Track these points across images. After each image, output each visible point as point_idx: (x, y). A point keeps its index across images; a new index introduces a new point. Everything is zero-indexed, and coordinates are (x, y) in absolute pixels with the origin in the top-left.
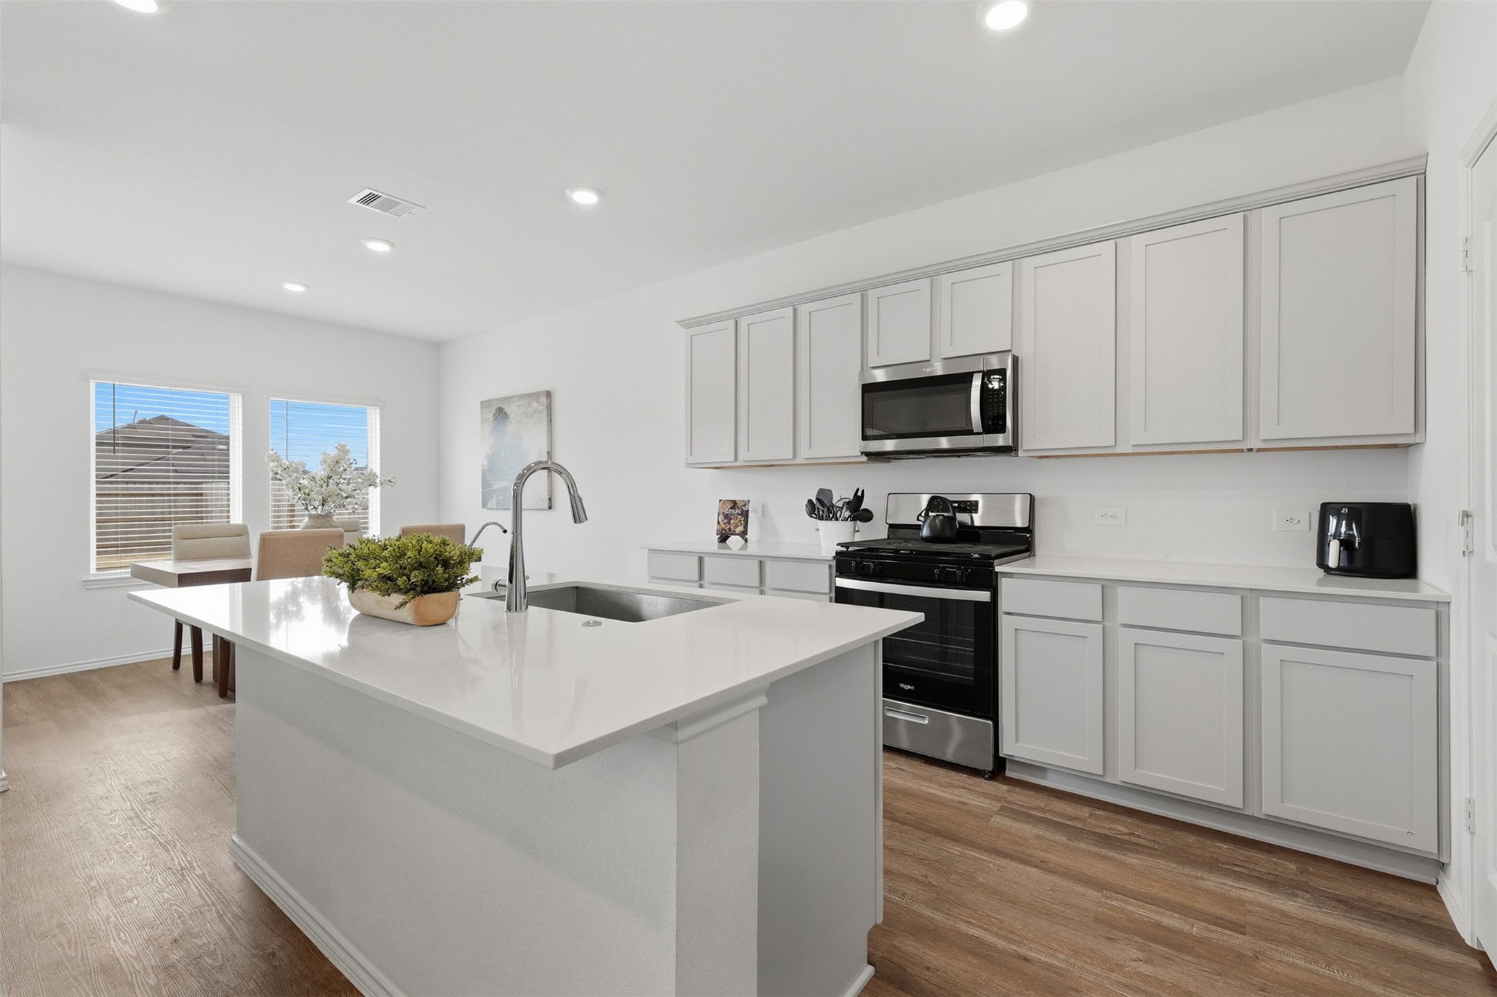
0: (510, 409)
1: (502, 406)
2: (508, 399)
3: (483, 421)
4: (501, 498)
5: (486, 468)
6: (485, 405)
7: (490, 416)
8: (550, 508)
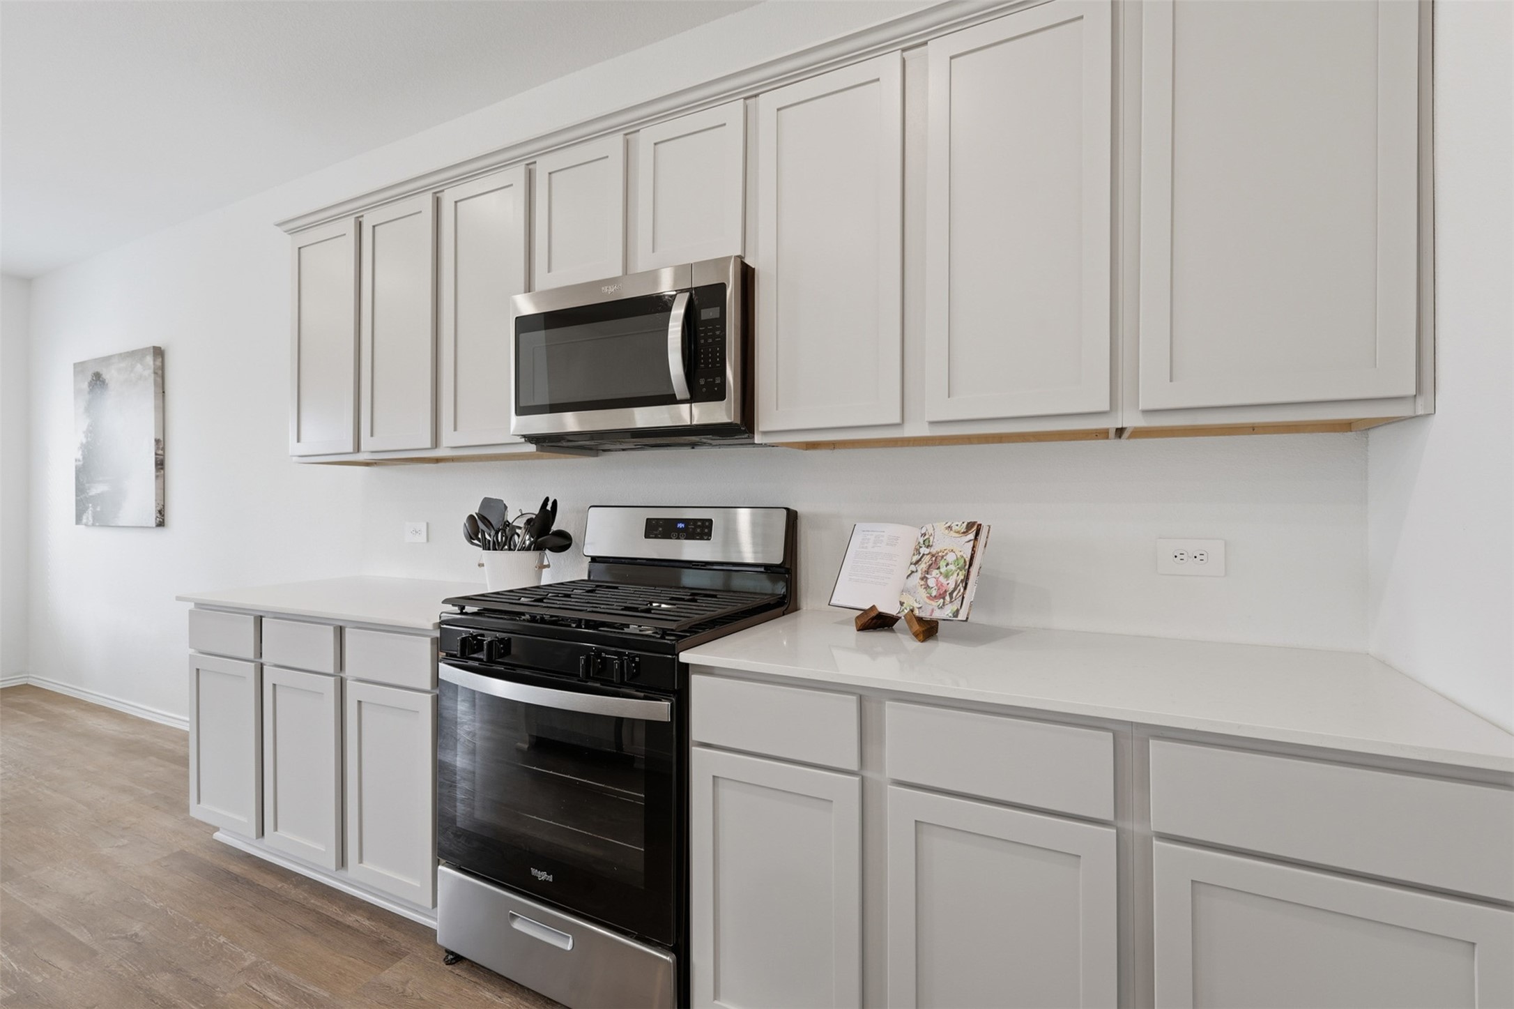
0: (110, 374)
1: (99, 370)
2: (107, 360)
3: (77, 392)
4: (98, 509)
5: (81, 463)
6: (79, 367)
7: (85, 386)
8: (161, 524)
